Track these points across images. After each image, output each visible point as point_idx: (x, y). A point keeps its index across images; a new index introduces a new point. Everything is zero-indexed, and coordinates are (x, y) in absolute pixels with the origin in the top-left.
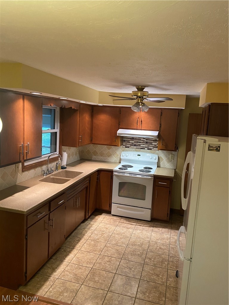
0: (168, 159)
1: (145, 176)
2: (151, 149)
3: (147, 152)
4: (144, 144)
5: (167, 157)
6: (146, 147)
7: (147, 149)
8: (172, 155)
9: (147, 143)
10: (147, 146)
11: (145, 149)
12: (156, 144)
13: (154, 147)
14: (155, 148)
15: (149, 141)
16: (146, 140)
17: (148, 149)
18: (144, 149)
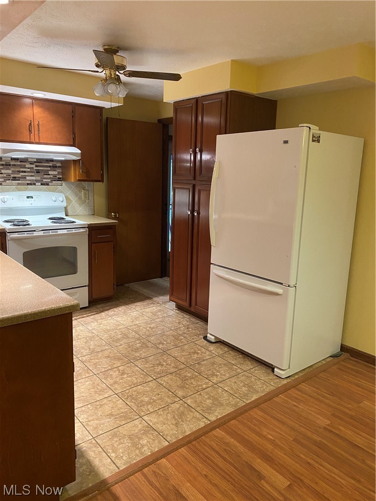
0: (80, 198)
1: (74, 230)
2: (48, 185)
3: (40, 190)
4: (33, 174)
5: (77, 196)
6: (37, 181)
7: (40, 184)
8: (85, 191)
9: (38, 172)
10: (39, 178)
11: (37, 184)
12: (56, 173)
13: (53, 180)
14: (56, 182)
15: (42, 168)
16: (36, 166)
17: (42, 184)
18: (35, 184)
